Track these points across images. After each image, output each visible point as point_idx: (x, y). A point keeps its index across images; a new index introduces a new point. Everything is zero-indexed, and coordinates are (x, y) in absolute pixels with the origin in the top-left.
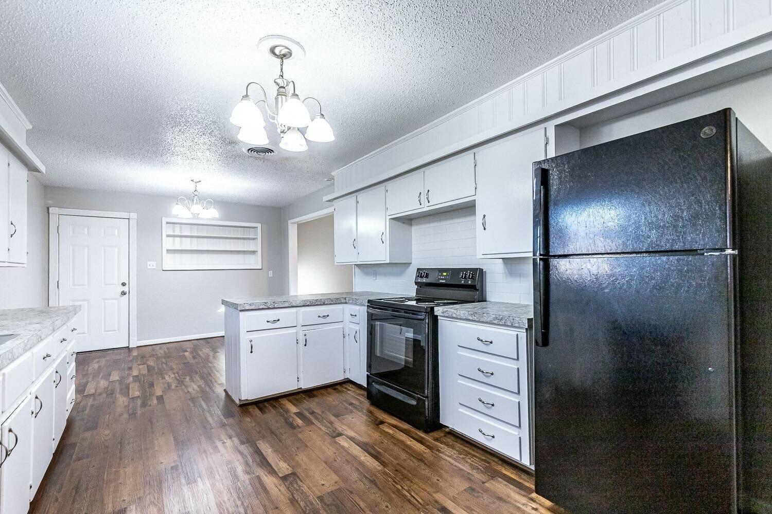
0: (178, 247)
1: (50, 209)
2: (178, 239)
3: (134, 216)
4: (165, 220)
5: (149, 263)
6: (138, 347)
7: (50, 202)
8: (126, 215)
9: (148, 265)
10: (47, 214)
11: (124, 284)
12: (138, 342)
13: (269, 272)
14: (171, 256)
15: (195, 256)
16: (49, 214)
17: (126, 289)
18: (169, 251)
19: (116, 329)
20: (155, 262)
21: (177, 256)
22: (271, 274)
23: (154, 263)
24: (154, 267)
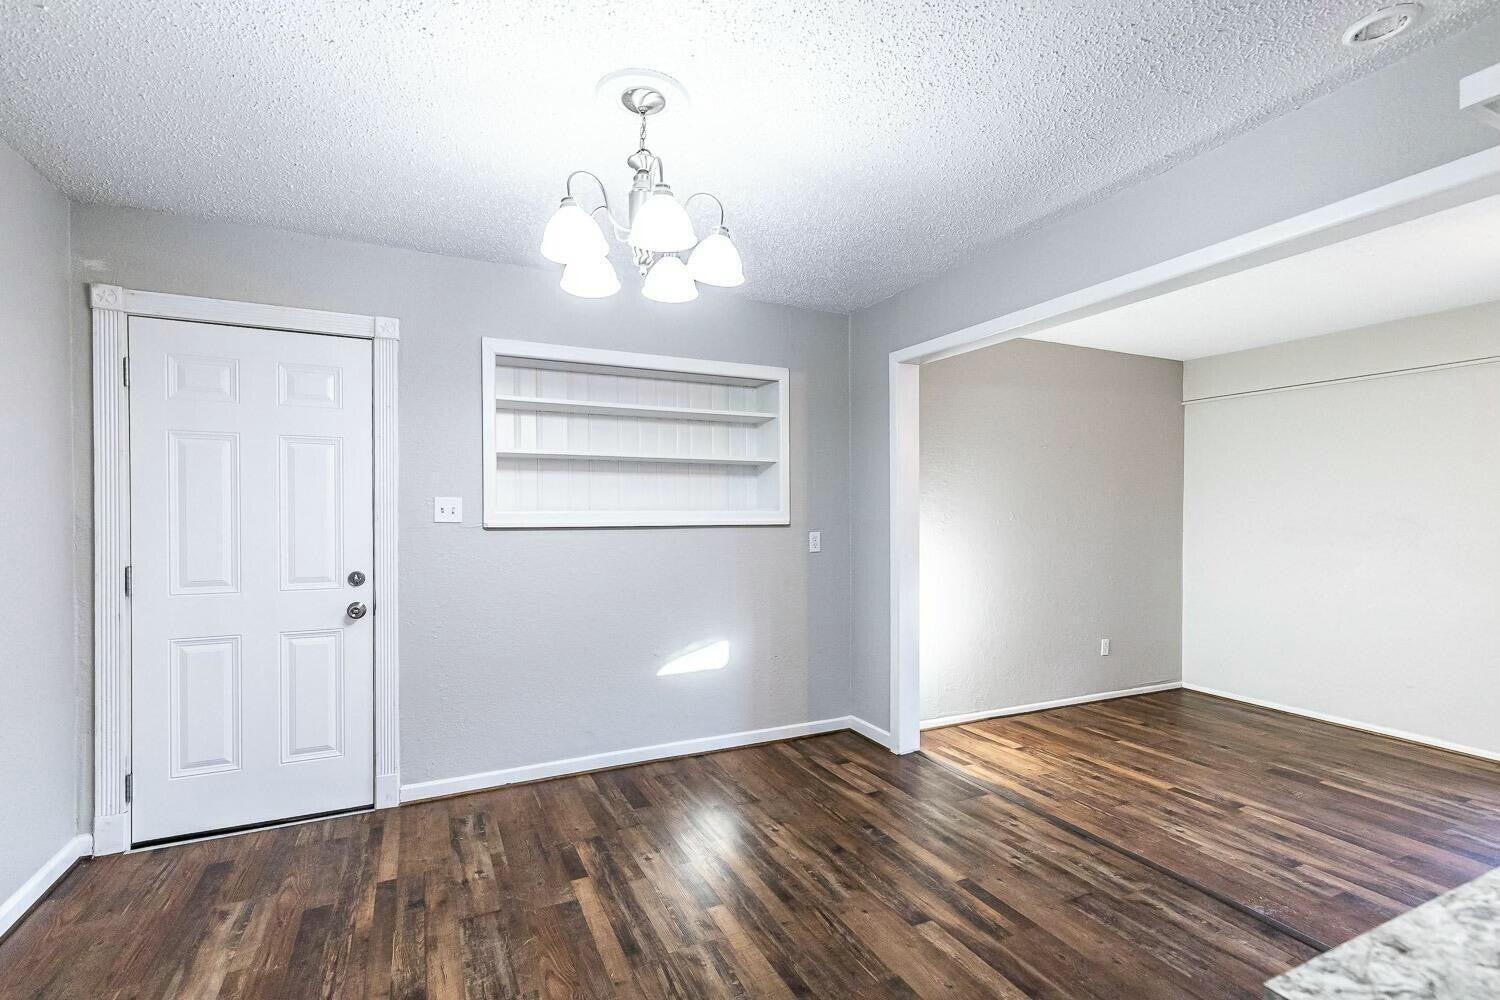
0: (529, 448)
1: (95, 292)
2: (529, 421)
3: (388, 327)
4: (493, 346)
5: (440, 502)
6: (405, 806)
7: (96, 264)
8: (360, 324)
9: (438, 510)
10: (86, 312)
11: (356, 579)
12: (406, 787)
13: (811, 533)
14: (510, 476)
15: (582, 478)
16: (91, 310)
17: (362, 595)
18: (505, 460)
19: (332, 744)
20: (460, 499)
21: (530, 477)
22: (815, 540)
23: (456, 502)
24: (458, 518)
